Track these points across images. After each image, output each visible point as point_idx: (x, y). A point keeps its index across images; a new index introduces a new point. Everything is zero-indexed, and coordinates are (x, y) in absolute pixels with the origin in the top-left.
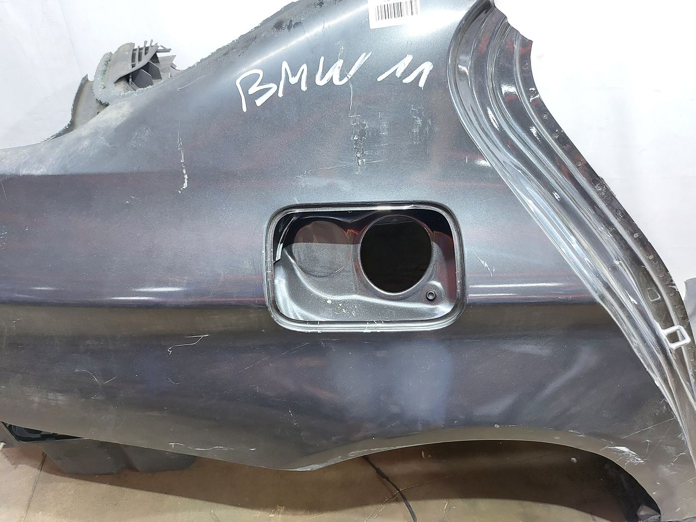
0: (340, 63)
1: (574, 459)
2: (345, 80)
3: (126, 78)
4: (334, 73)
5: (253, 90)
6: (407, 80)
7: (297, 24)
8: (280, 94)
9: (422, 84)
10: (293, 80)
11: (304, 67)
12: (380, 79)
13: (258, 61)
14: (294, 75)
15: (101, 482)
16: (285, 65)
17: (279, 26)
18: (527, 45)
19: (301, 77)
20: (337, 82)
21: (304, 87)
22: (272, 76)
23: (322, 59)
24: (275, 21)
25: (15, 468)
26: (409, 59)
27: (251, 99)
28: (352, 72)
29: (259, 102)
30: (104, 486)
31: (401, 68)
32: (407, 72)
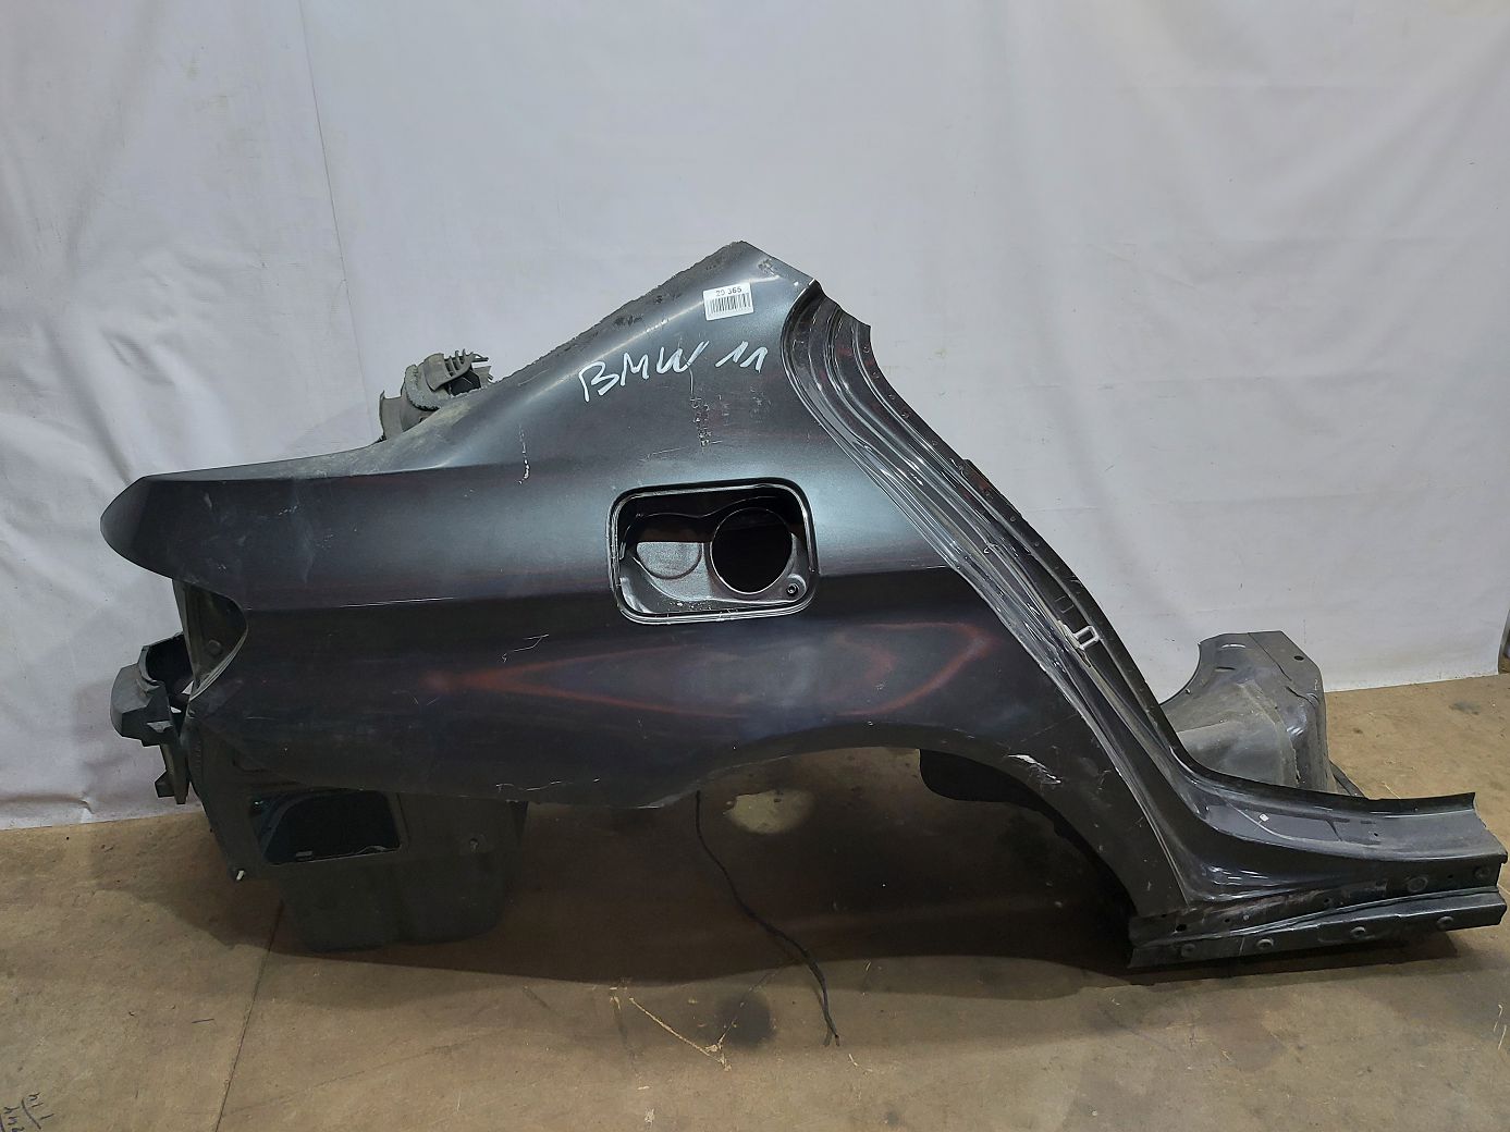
0: (680, 352)
1: (1059, 904)
2: (685, 367)
3: (445, 386)
4: (674, 362)
5: (595, 381)
6: (745, 364)
7: (637, 319)
8: (623, 383)
9: (758, 367)
10: (635, 370)
11: (646, 357)
12: (718, 365)
13: (602, 356)
14: (636, 365)
15: (360, 960)
16: (627, 357)
17: (619, 321)
18: (865, 330)
19: (642, 368)
20: (677, 369)
21: (645, 376)
22: (615, 366)
23: (663, 349)
24: (615, 317)
25: (232, 949)
26: (744, 345)
27: (593, 389)
28: (691, 360)
29: (601, 392)
30: (365, 964)
31: (737, 354)
32: (744, 357)
